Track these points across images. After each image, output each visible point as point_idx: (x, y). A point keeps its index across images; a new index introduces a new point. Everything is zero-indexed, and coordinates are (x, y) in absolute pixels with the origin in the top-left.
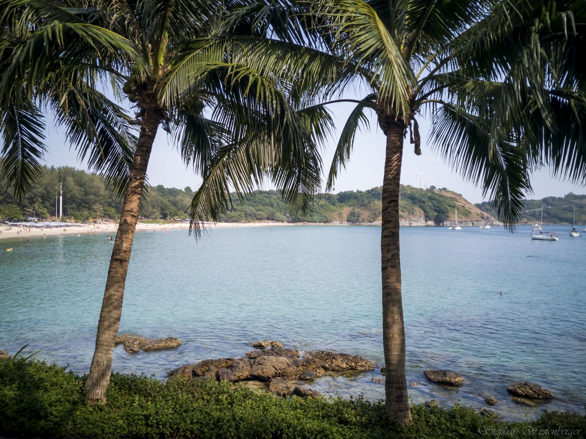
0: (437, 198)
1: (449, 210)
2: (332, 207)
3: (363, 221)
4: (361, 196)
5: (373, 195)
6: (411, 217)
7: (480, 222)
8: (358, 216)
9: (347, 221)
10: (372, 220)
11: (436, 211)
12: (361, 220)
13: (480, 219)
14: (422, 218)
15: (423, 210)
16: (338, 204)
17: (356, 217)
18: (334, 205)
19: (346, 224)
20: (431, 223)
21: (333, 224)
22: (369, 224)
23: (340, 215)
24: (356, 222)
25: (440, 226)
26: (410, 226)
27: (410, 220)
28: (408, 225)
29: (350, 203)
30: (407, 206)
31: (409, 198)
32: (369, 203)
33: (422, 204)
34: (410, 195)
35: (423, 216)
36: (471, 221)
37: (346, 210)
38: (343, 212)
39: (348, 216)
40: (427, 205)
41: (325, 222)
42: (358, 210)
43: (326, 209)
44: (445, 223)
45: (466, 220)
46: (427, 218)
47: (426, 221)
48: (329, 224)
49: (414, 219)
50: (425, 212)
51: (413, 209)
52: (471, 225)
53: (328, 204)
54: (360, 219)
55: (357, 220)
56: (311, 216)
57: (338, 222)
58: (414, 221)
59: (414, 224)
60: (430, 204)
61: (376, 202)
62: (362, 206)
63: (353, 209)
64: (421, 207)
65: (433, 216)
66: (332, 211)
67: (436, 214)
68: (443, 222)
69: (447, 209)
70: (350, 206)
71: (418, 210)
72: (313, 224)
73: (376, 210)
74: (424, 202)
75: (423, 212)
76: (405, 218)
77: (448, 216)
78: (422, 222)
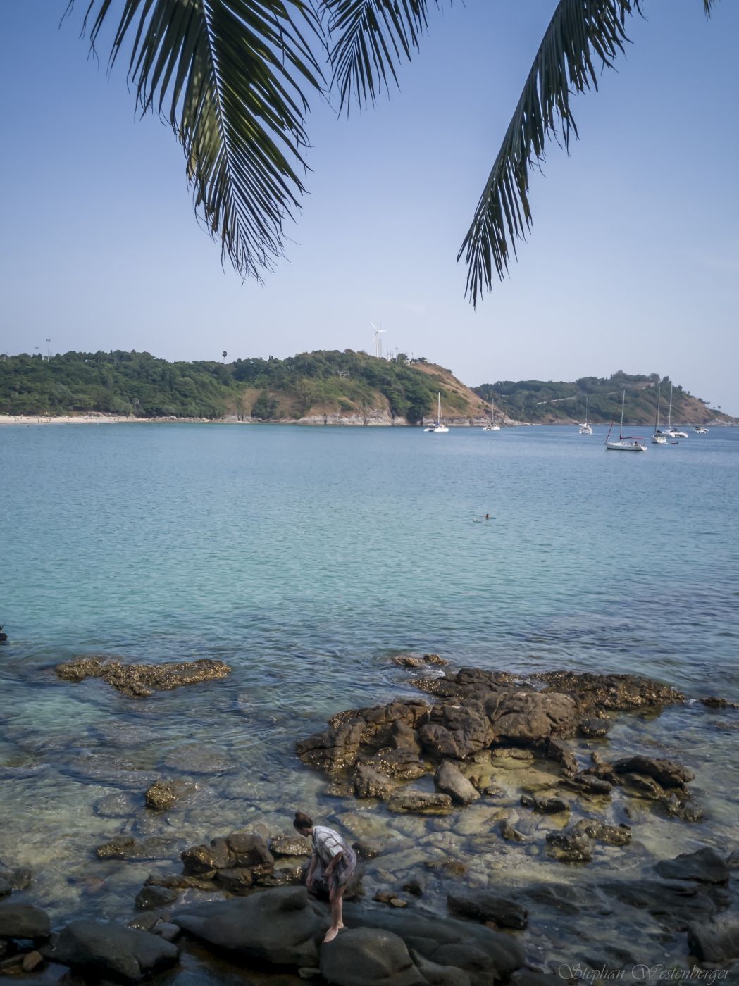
0: (412, 375)
1: (432, 397)
2: (224, 388)
3: (282, 416)
4: (276, 368)
5: (299, 368)
6: (367, 409)
7: (483, 420)
8: (273, 407)
9: (253, 415)
10: (298, 414)
11: (409, 398)
12: (278, 414)
13: (482, 414)
14: (386, 413)
15: (388, 397)
16: (234, 382)
17: (268, 409)
18: (226, 383)
19: (249, 419)
20: (400, 420)
21: (225, 421)
22: (293, 421)
23: (239, 403)
24: (268, 417)
25: (416, 426)
26: (365, 426)
27: (365, 415)
28: (362, 423)
29: (257, 382)
30: (359, 390)
31: (362, 375)
32: (293, 382)
33: (385, 386)
34: (365, 369)
35: (388, 408)
36: (468, 417)
37: (250, 395)
38: (244, 397)
39: (254, 406)
40: (395, 389)
41: (210, 417)
42: (271, 394)
43: (211, 392)
44: (424, 420)
45: (460, 415)
46: (394, 412)
47: (393, 417)
48: (219, 420)
49: (371, 413)
50: (391, 400)
51: (370, 395)
52: (468, 424)
53: (215, 382)
54: (277, 411)
55: (271, 415)
56: (183, 404)
57: (235, 417)
58: (372, 417)
59: (373, 422)
60: (400, 387)
61: (305, 381)
62: (279, 387)
63: (263, 393)
64: (384, 392)
65: (405, 408)
66: (224, 396)
67: (409, 404)
68: (421, 419)
69: (429, 396)
70: (257, 387)
71: (378, 397)
72: (187, 419)
73: (305, 395)
74: (389, 384)
75: (387, 400)
76: (356, 411)
77: (429, 409)
78: (385, 420)
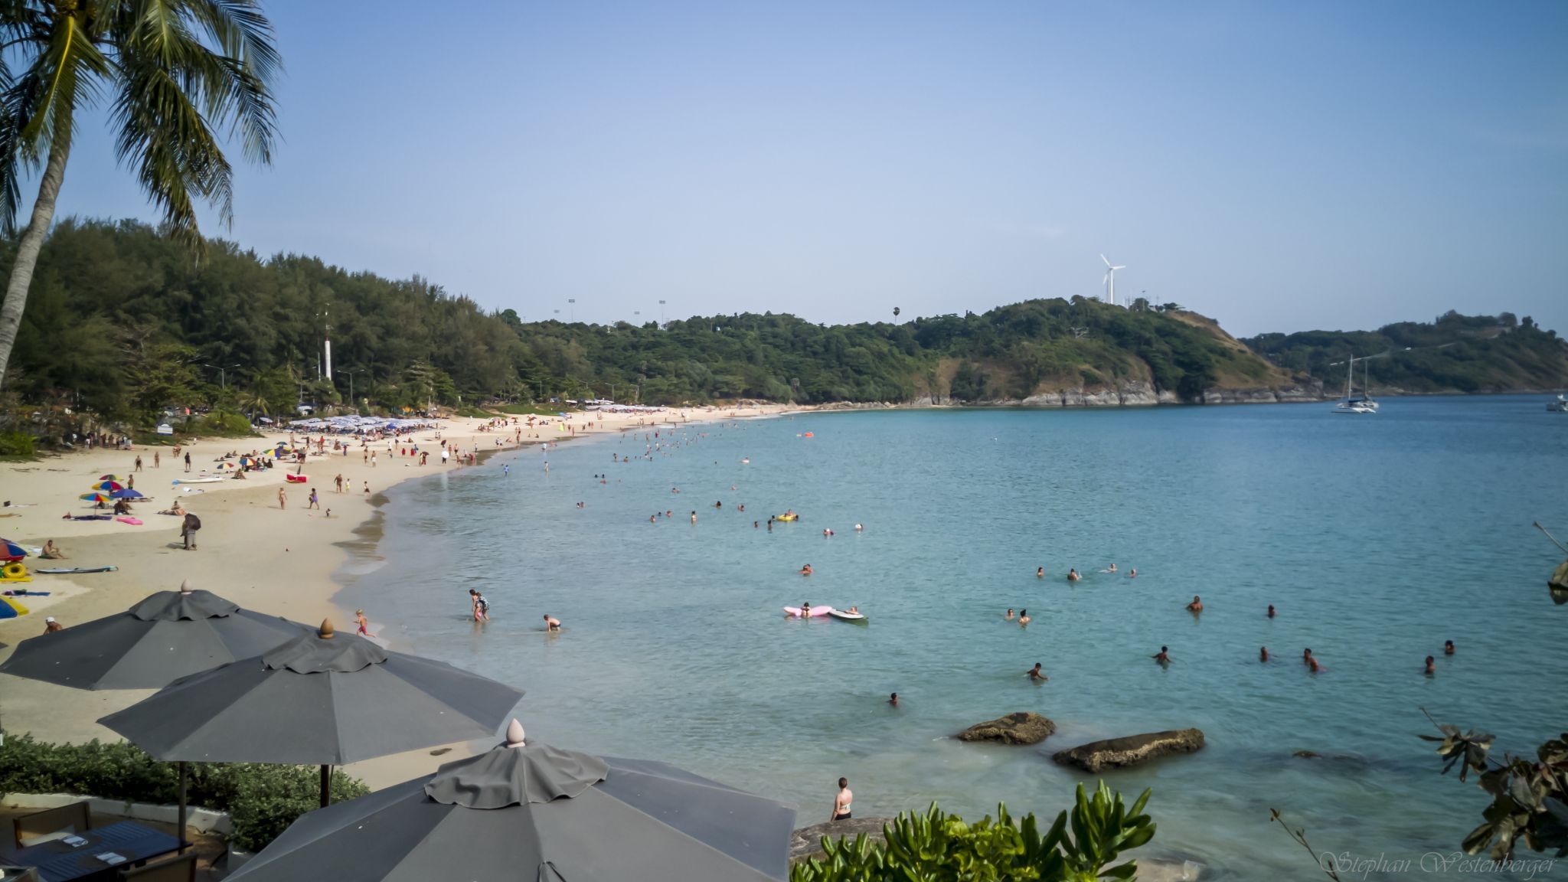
0: (1179, 330)
1: (1213, 361)
2: (909, 360)
3: (996, 394)
4: (978, 327)
5: (1016, 325)
6: (1120, 381)
7: (1294, 393)
8: (981, 383)
9: (952, 396)
10: (1020, 391)
11: (1180, 364)
12: (989, 393)
13: (1291, 383)
14: (1148, 385)
15: (1149, 362)
16: (919, 351)
17: (974, 386)
18: (910, 353)
19: (946, 403)
20: (1168, 396)
21: (916, 405)
22: (1013, 402)
23: (931, 379)
24: (975, 398)
25: (1194, 404)
26: (1122, 407)
27: (1120, 389)
28: (1117, 402)
29: (953, 348)
30: (1107, 354)
31: (1107, 331)
32: (1007, 346)
33: (1144, 347)
34: (1109, 324)
35: (1150, 379)
36: (1272, 389)
37: (945, 368)
38: (938, 371)
39: (953, 382)
40: (1158, 351)
41: (895, 401)
42: (976, 365)
43: (893, 366)
44: (1206, 395)
45: (1259, 386)
46: (1160, 384)
47: (1158, 392)
48: (906, 406)
49: (1128, 386)
50: (1154, 367)
51: (1122, 361)
52: (1273, 399)
53: (896, 351)
54: (988, 389)
55: (979, 394)
56: (858, 384)
57: (928, 400)
58: (1130, 392)
59: (1132, 400)
60: (1166, 348)
61: (1025, 343)
62: (986, 354)
63: (964, 364)
64: (1143, 356)
65: (1176, 378)
66: (909, 370)
67: (1180, 372)
68: (1200, 393)
69: (1208, 359)
70: (954, 355)
71: (1134, 363)
72: (866, 405)
73: (1028, 364)
74: (1148, 342)
75: (1147, 368)
76: (1107, 385)
77: (1213, 379)
78: (1148, 397)
